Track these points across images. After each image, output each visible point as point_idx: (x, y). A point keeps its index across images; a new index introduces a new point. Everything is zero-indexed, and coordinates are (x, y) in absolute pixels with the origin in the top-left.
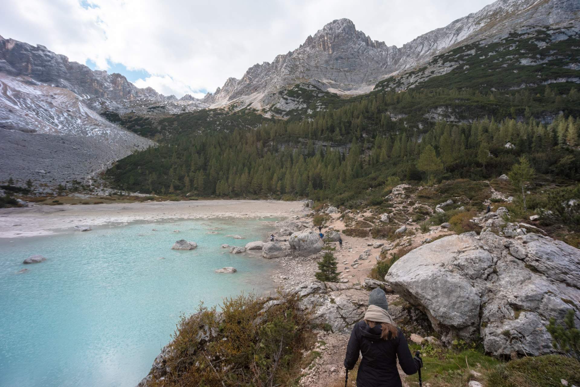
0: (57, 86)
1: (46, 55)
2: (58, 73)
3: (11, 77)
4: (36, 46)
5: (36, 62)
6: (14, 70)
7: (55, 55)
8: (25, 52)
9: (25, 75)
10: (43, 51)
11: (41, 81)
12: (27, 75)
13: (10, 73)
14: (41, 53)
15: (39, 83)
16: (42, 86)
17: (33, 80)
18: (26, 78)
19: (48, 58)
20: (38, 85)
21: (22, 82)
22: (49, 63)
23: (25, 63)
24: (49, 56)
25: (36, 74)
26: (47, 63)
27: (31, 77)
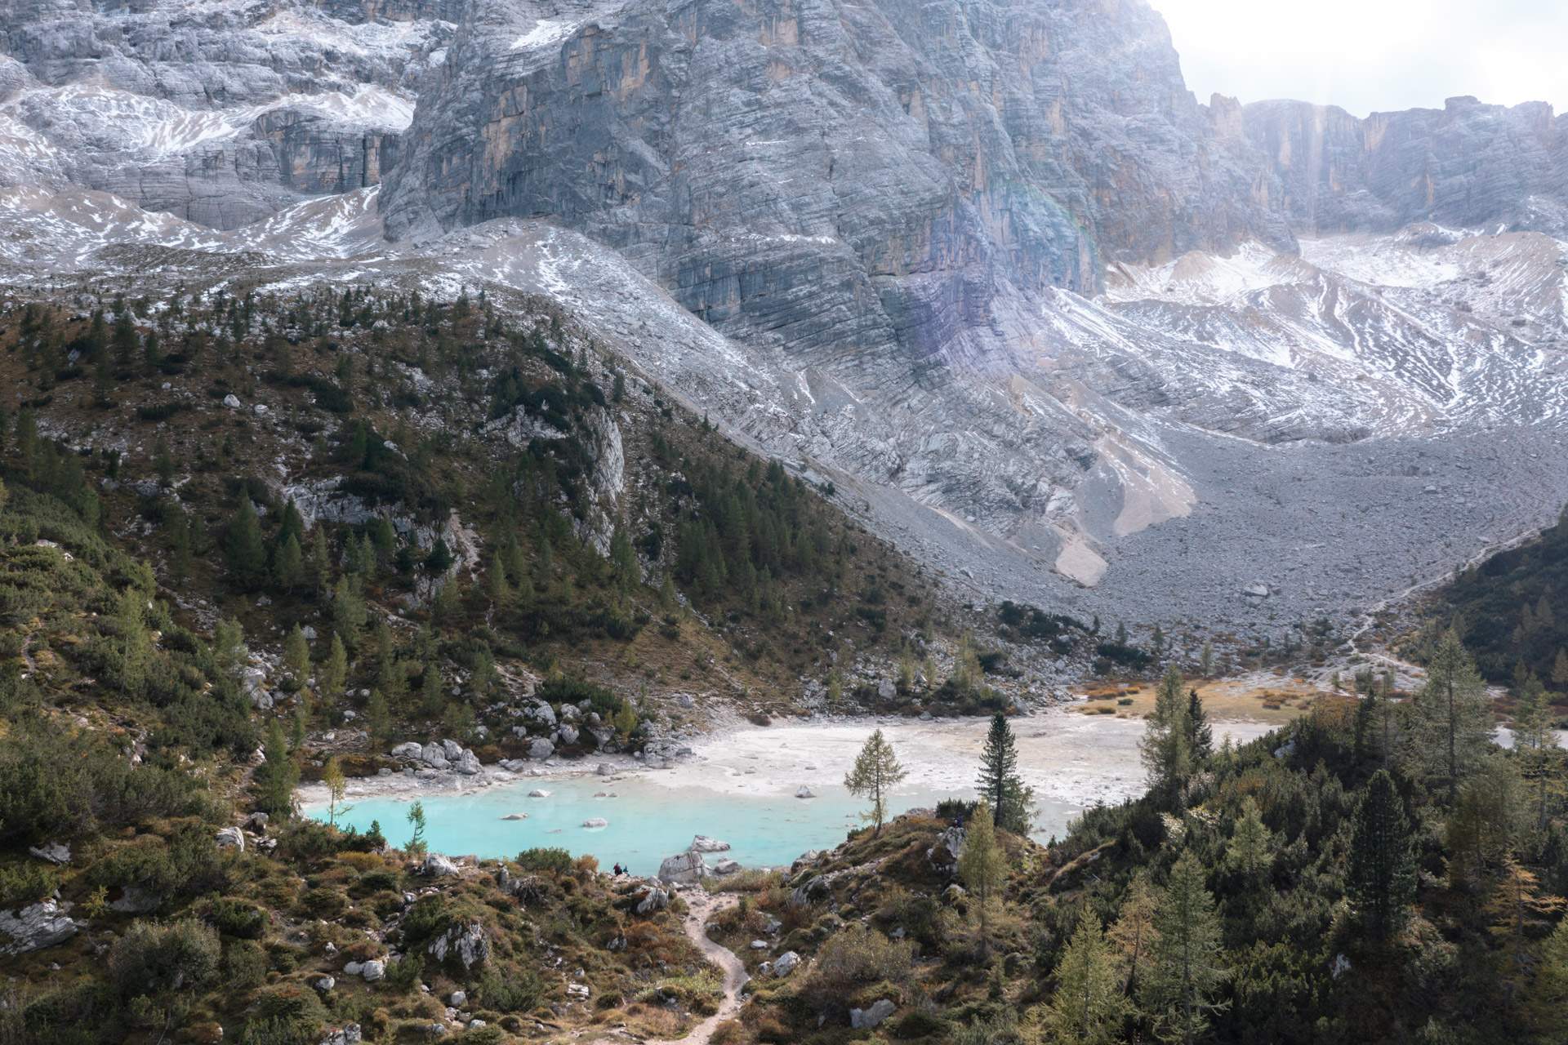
0: (1515, 228)
1: (1477, 127)
2: (1518, 175)
3: (1379, 240)
4: (1443, 107)
5: (1446, 163)
6: (1387, 212)
7: (1507, 111)
8: (1415, 143)
9: (1416, 219)
10: (1466, 114)
11: (1468, 222)
12: (1424, 217)
13: (1380, 226)
14: (1460, 125)
15: (1457, 234)
16: (1468, 241)
17: (1441, 229)
18: (1420, 227)
19: (1484, 135)
20: (1444, 242)
21: (1410, 244)
22: (1489, 152)
23: (1418, 179)
24: (1485, 126)
25: (1449, 204)
26: (1480, 155)
27: (1436, 219)
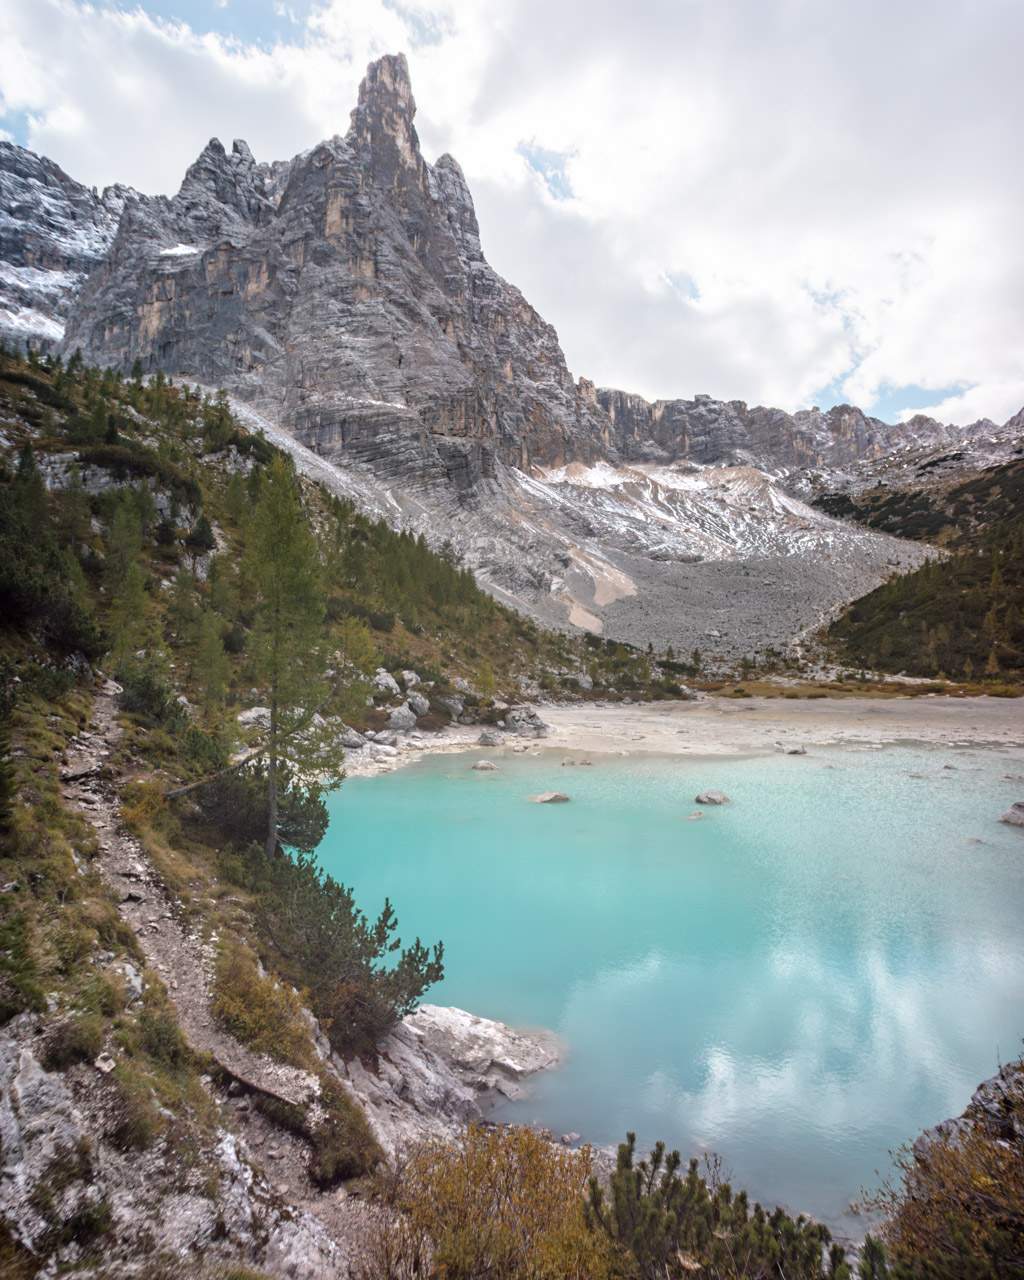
0: (731, 465)
1: (710, 411)
2: (730, 438)
3: (661, 468)
4: (693, 400)
5: (695, 429)
6: (665, 454)
7: (725, 404)
8: (679, 417)
9: (680, 458)
10: (705, 404)
11: (706, 462)
12: (684, 457)
13: (660, 461)
14: (702, 409)
15: (702, 467)
16: (707, 471)
17: (693, 465)
18: (682, 463)
19: (714, 416)
20: (696, 471)
21: (677, 471)
22: (716, 425)
23: (680, 437)
24: (714, 411)
25: (696, 451)
26: (712, 426)
27: (690, 459)
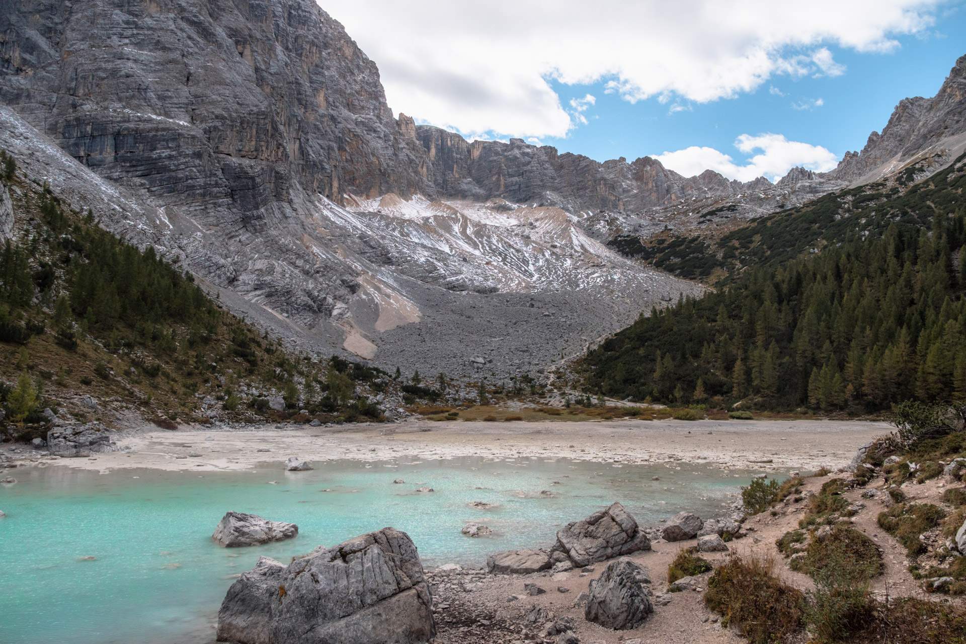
0: (541, 205)
1: (524, 154)
2: (542, 181)
3: (478, 205)
4: (508, 143)
5: (510, 170)
6: (481, 191)
7: (537, 149)
8: (495, 158)
9: (495, 196)
10: (519, 148)
11: (519, 201)
12: (499, 196)
13: (477, 198)
14: (516, 152)
15: (515, 206)
16: (519, 210)
17: (507, 203)
18: (497, 201)
19: (527, 159)
20: (510, 209)
21: (493, 209)
22: (529, 167)
23: (496, 176)
24: (527, 154)
25: (510, 191)
26: (525, 168)
27: (504, 198)
